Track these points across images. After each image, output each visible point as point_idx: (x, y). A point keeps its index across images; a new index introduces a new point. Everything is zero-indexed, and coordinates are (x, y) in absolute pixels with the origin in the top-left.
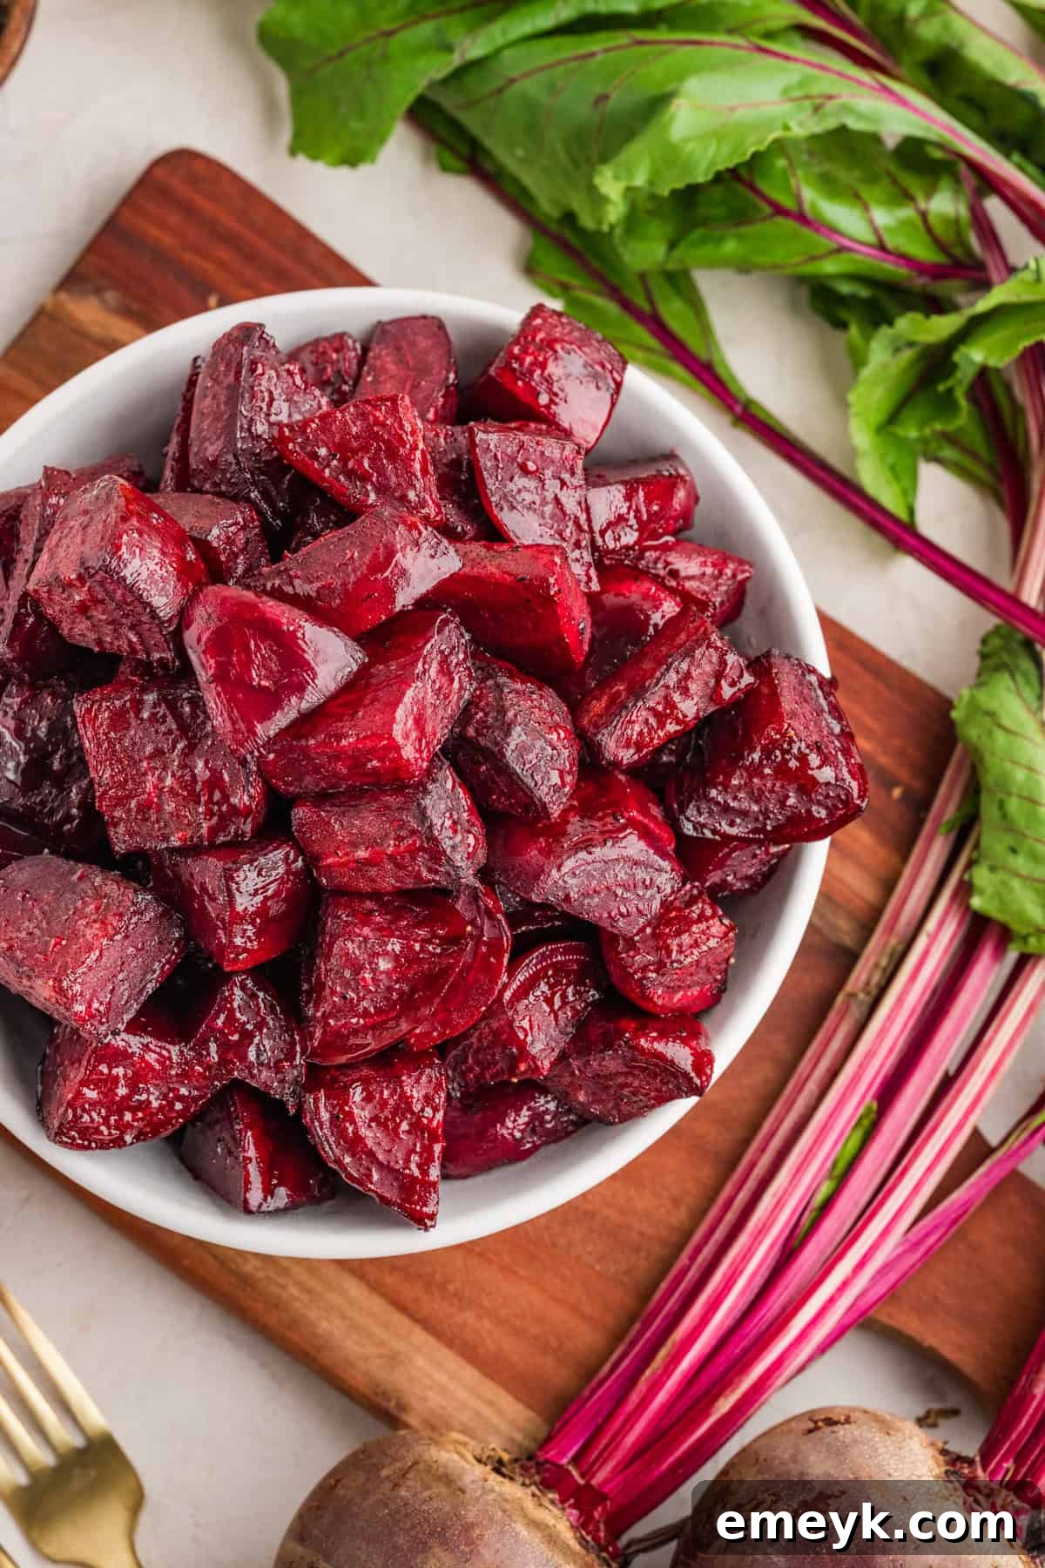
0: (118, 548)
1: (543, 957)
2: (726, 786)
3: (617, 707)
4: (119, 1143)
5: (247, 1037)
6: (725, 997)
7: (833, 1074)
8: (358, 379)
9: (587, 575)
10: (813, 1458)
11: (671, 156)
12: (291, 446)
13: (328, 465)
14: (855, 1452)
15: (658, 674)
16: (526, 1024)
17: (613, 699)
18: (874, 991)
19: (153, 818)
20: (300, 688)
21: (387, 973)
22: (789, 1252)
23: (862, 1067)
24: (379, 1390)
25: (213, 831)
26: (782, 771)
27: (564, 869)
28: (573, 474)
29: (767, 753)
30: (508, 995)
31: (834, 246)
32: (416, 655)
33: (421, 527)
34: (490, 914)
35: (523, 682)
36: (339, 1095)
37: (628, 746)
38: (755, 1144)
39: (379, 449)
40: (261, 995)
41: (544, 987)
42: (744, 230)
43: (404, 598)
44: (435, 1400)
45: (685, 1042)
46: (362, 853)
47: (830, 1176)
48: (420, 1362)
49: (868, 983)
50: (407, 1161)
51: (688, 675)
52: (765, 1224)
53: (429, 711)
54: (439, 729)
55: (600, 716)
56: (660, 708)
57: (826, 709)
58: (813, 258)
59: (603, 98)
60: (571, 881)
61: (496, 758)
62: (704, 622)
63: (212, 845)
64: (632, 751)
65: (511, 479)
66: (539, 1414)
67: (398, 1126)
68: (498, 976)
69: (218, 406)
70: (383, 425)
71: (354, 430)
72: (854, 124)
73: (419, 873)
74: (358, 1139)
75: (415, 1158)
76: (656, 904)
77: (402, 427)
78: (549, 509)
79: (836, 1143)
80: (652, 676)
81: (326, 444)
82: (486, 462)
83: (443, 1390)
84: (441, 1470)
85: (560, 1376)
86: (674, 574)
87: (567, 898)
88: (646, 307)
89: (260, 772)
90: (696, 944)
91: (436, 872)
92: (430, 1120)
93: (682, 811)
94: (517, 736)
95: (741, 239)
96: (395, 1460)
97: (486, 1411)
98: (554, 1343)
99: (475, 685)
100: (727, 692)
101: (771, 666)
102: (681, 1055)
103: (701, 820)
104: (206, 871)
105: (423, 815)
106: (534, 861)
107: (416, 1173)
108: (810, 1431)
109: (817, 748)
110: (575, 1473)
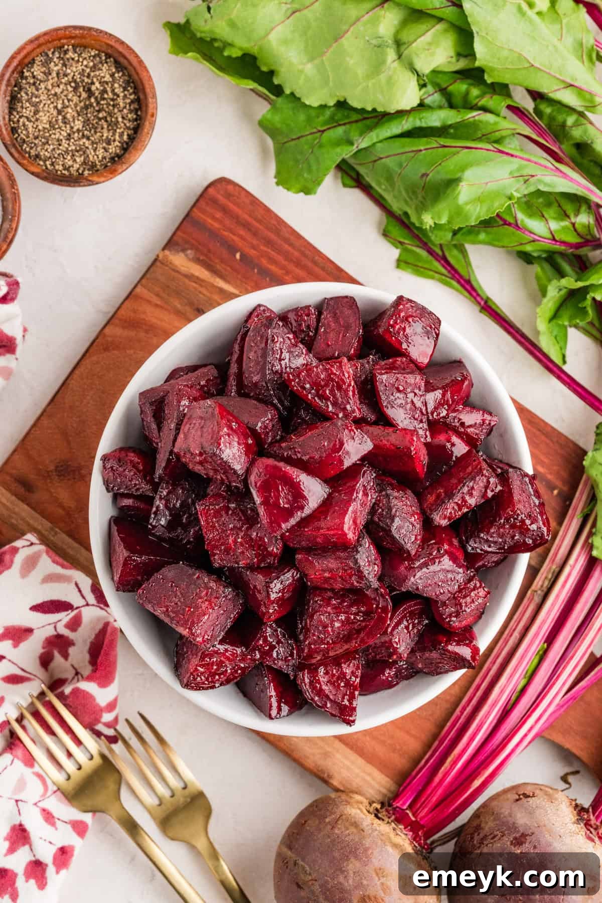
0: (220, 445)
1: (405, 609)
2: (488, 532)
3: (440, 502)
4: (213, 687)
5: (272, 648)
6: (483, 616)
7: (527, 629)
8: (317, 329)
9: (426, 435)
10: (519, 815)
11: (458, 211)
12: (293, 383)
13: (310, 393)
14: (538, 812)
15: (459, 488)
16: (397, 640)
17: (438, 496)
18: (545, 590)
19: (232, 554)
20: (302, 508)
21: (338, 628)
22: (506, 713)
23: (540, 628)
24: (320, 769)
25: (259, 562)
26: (513, 526)
27: (416, 577)
28: (420, 390)
29: (507, 520)
30: (390, 630)
31: (532, 239)
32: (352, 489)
33: (355, 430)
34: (382, 596)
35: (398, 491)
36: (313, 671)
37: (445, 519)
38: (490, 660)
39: (333, 385)
40: (279, 630)
41: (405, 623)
42: (489, 229)
43: (347, 463)
44: (345, 773)
45: (467, 645)
46: (327, 575)
47: (525, 677)
48: (338, 756)
49: (542, 586)
50: (343, 698)
51: (473, 488)
52: (495, 701)
53: (359, 514)
54: (362, 521)
55: (432, 505)
56: (460, 502)
57: (532, 493)
58: (521, 244)
59: (425, 175)
60: (419, 581)
61: (388, 532)
62: (480, 463)
63: (259, 567)
64: (446, 521)
65: (392, 394)
66: (392, 779)
67: (339, 684)
68: (387, 621)
69: (257, 357)
70: (335, 374)
71: (322, 376)
72: (542, 188)
73: (353, 583)
74: (321, 690)
75: (347, 697)
76: (456, 587)
77: (344, 375)
78: (409, 406)
79: (528, 663)
80: (456, 489)
81: (309, 383)
82: (381, 388)
83: (348, 769)
84: (353, 820)
85: (400, 762)
86: (463, 424)
87: (417, 589)
88: (440, 253)
89: (282, 539)
90: (473, 602)
91: (361, 583)
92: (354, 682)
93: (468, 542)
94: (397, 522)
95: (487, 233)
96: (332, 813)
97: (368, 778)
98: (398, 747)
99: (377, 494)
100: (490, 494)
101: (509, 478)
102: (465, 652)
103: (476, 545)
104: (258, 580)
105: (356, 562)
106: (403, 573)
107: (347, 703)
108: (517, 800)
109: (529, 516)
110: (410, 815)
